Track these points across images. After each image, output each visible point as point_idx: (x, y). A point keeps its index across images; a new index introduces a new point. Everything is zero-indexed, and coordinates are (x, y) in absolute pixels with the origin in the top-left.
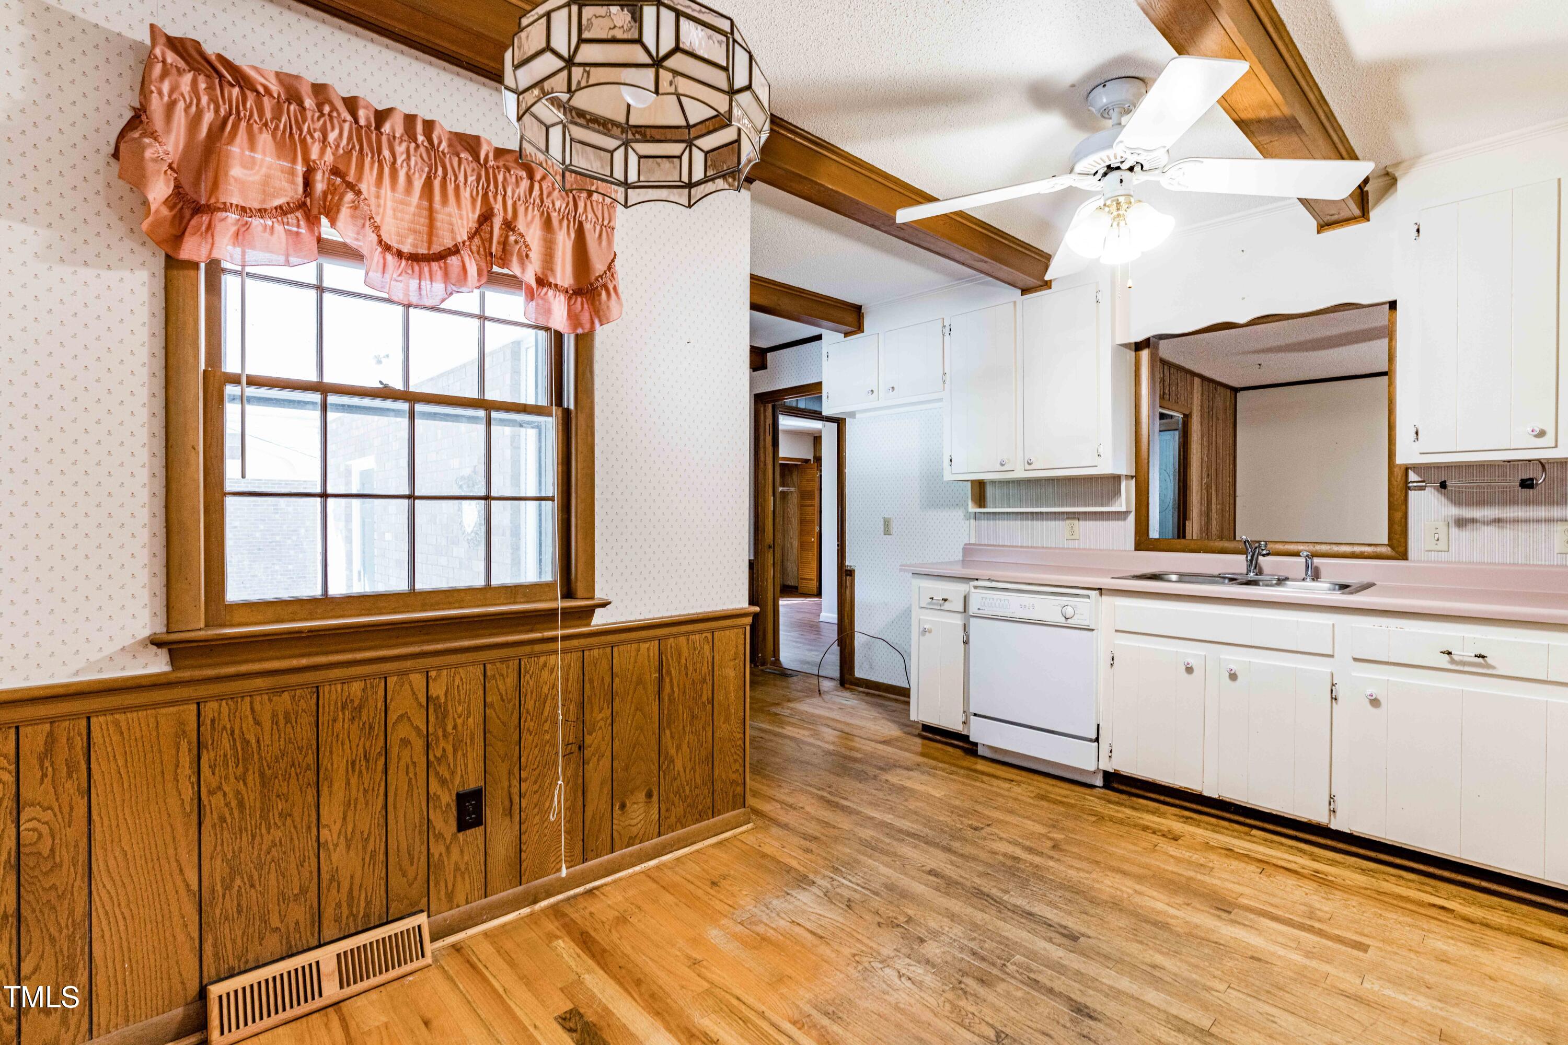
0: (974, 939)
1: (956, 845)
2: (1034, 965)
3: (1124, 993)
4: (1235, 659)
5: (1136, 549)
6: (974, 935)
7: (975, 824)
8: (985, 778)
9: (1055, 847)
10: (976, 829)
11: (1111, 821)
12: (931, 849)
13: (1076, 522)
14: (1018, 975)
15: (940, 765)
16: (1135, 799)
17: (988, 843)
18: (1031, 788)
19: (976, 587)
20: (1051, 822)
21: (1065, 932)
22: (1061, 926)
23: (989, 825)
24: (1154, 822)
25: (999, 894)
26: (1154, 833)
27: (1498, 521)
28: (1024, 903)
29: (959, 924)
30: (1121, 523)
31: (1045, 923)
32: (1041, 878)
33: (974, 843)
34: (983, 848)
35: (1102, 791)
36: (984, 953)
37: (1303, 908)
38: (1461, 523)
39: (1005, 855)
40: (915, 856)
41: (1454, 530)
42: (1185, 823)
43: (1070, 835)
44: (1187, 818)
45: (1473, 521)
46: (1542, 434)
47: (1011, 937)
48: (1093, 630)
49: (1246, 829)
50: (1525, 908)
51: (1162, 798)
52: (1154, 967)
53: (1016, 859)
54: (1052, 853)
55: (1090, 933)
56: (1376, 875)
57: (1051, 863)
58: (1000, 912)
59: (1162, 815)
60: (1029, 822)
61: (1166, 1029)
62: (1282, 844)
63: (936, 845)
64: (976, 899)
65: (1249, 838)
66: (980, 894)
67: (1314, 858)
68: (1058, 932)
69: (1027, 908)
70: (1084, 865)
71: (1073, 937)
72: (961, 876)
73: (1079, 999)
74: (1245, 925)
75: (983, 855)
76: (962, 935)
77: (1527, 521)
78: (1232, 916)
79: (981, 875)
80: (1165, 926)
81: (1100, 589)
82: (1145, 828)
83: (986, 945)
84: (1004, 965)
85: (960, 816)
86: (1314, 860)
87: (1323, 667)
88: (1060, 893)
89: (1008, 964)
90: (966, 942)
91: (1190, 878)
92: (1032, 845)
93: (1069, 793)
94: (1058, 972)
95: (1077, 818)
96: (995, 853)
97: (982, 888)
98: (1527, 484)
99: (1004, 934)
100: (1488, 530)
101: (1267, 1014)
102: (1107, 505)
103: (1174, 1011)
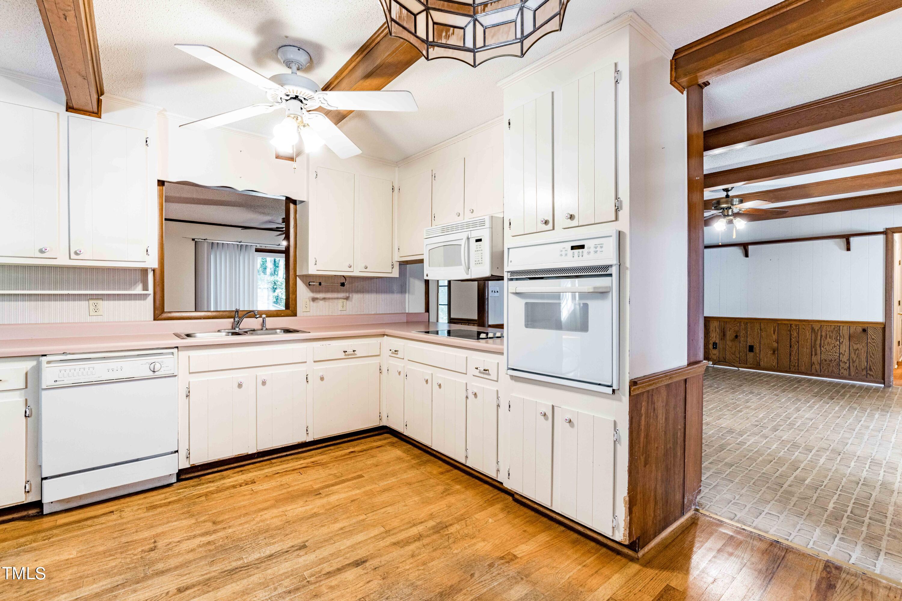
0: (275, 589)
1: (160, 566)
2: (317, 569)
3: (355, 545)
4: (263, 373)
5: (154, 320)
6: (272, 586)
7: (147, 547)
8: (89, 522)
9: (214, 523)
10: (152, 550)
11: (213, 494)
12: (150, 582)
13: (100, 302)
14: (320, 579)
15: (22, 540)
16: (203, 478)
17: (177, 550)
18: (135, 508)
19: (49, 362)
20: (187, 515)
21: (296, 548)
22: (290, 547)
23: (155, 542)
24: (232, 482)
25: (239, 563)
26: (241, 486)
27: (324, 299)
28: (259, 555)
29: (255, 591)
30: (142, 302)
31: (283, 553)
32: (240, 540)
33: (168, 557)
34: (179, 554)
35: (179, 484)
36: (292, 587)
37: (331, 476)
38: (314, 299)
39: (200, 546)
40: (147, 594)
41: (312, 303)
42: (243, 474)
43: (210, 513)
44: (241, 471)
45: (317, 299)
46: (350, 267)
47: (286, 571)
48: (176, 376)
49: (268, 462)
50: (363, 441)
51: (216, 469)
52: (341, 529)
53: (209, 543)
54: (219, 527)
55: (306, 539)
56: (325, 453)
57: (230, 531)
58: (258, 568)
59: (228, 477)
60: (174, 523)
61: (382, 541)
62: (288, 460)
63: (146, 578)
64: (236, 575)
65: (275, 465)
66: (232, 573)
67: (304, 458)
68: (294, 551)
69: (263, 555)
70: (243, 520)
71: (303, 547)
72: (202, 575)
73: (350, 562)
74: (331, 494)
75: (190, 556)
76: (267, 594)
77: (332, 299)
78: (324, 494)
79: (212, 563)
80: (315, 515)
81: (177, 347)
82: (234, 487)
83: (286, 584)
84: (308, 581)
85: (121, 553)
86: (305, 459)
87: (302, 368)
88: (261, 537)
89: (308, 579)
90: (276, 593)
91: (288, 492)
92: (203, 531)
93: (163, 496)
94: (327, 562)
95: (195, 504)
96: (193, 550)
97: (226, 569)
98: (343, 285)
99: (281, 572)
100: (321, 302)
101: (385, 512)
102: (129, 289)
103: (372, 535)
